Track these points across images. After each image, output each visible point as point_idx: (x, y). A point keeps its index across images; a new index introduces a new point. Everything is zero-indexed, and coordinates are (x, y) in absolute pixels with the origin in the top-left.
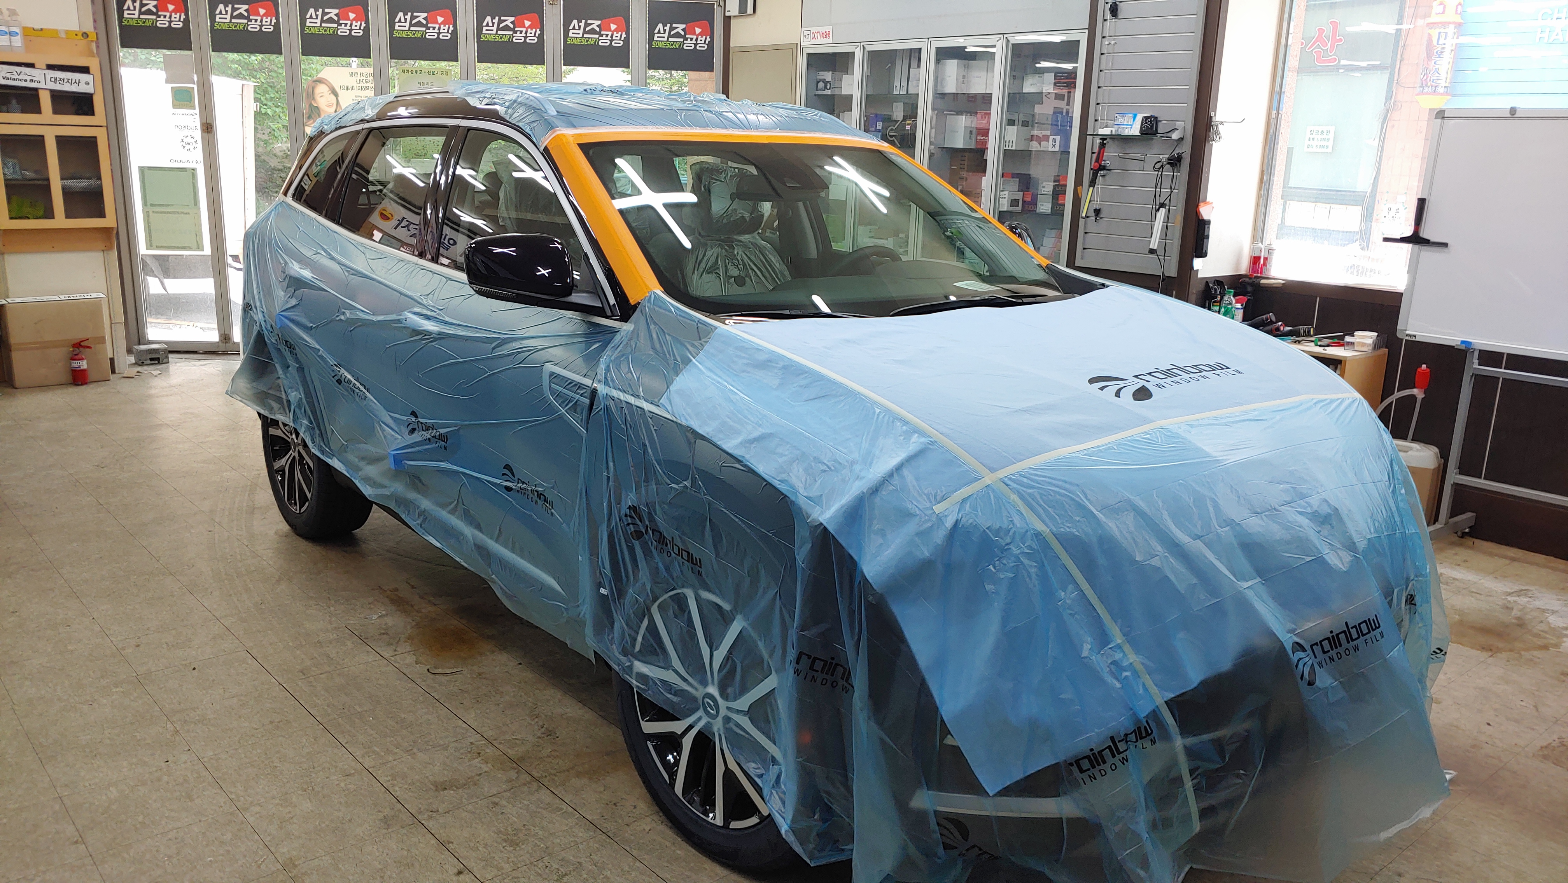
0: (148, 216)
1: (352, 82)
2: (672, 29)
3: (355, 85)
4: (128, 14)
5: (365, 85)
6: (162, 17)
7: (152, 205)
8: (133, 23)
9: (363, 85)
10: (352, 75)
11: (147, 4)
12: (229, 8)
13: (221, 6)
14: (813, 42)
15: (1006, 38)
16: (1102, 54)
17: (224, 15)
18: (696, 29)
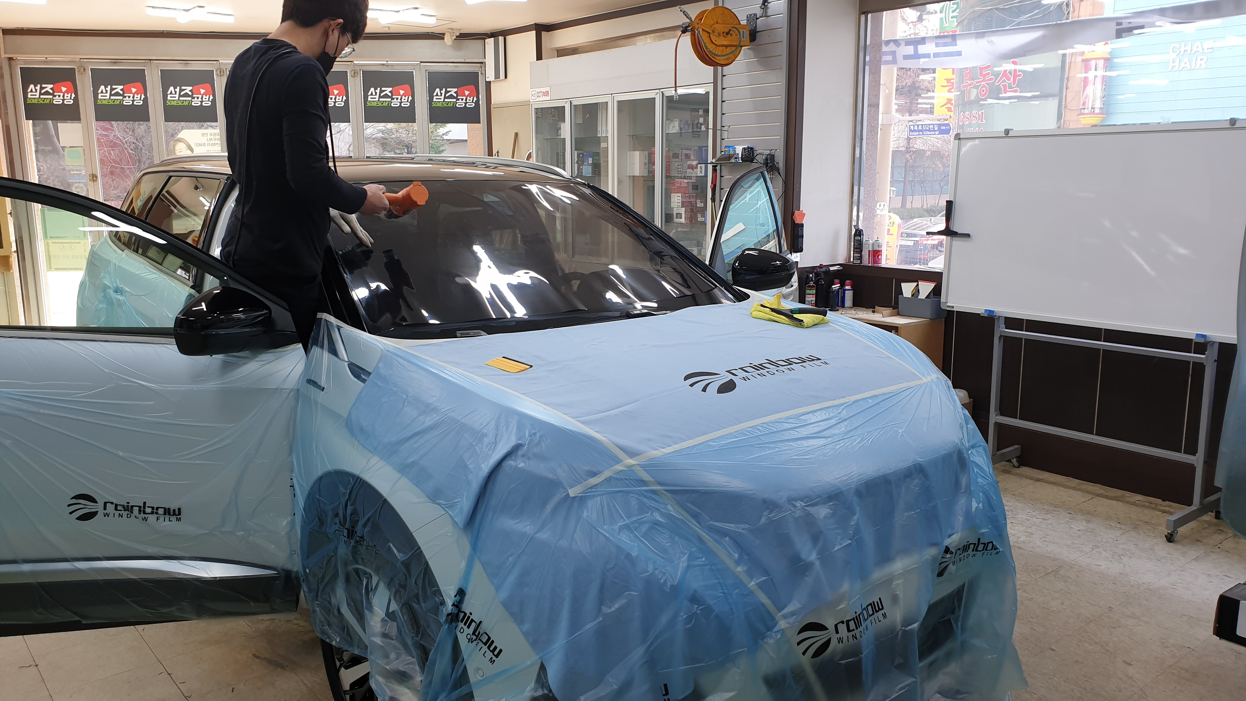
0: (48, 246)
1: (204, 140)
2: (446, 92)
3: (206, 142)
4: (31, 95)
5: (214, 142)
6: (57, 96)
7: (51, 237)
8: (35, 102)
9: (212, 142)
10: (203, 135)
11: (46, 87)
12: (109, 89)
13: (102, 87)
14: (538, 99)
15: (662, 92)
16: (723, 101)
17: (105, 94)
18: (466, 91)
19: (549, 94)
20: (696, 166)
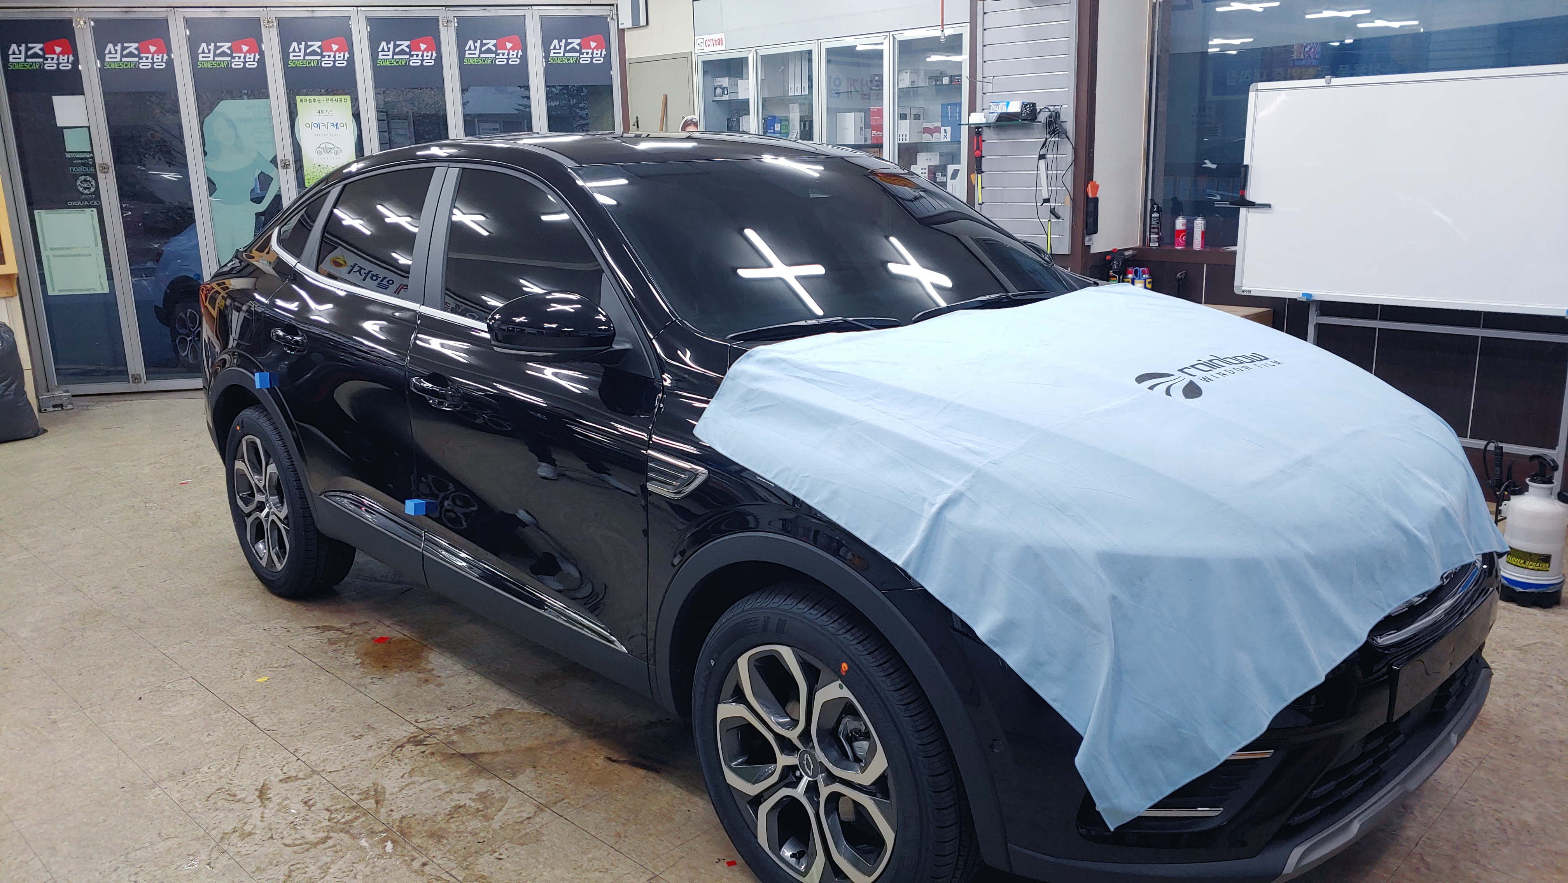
2: (567, 44)
4: (13, 59)
6: (49, 60)
7: (51, 249)
8: (20, 67)
11: (33, 48)
12: (119, 47)
13: (110, 46)
14: (707, 49)
15: (893, 35)
16: (984, 46)
17: (114, 54)
18: (591, 43)
19: (724, 42)
20: (937, 130)
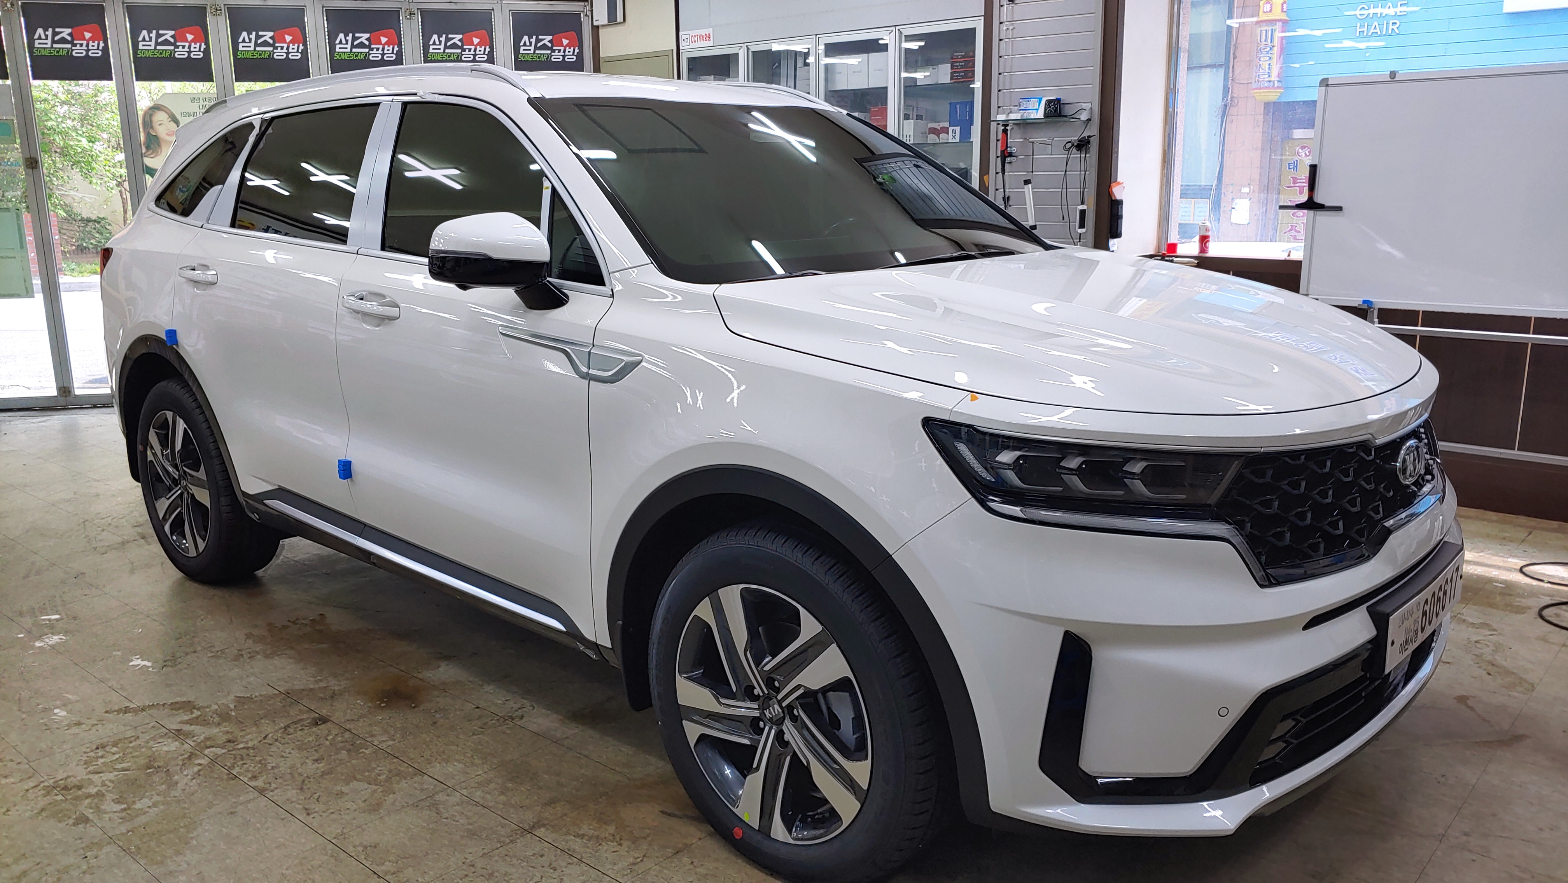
1: (194, 107)
2: (538, 40)
3: (198, 111)
10: (193, 100)
12: (50, 32)
13: (40, 31)
14: (693, 45)
15: (899, 30)
16: (1001, 40)
17: (45, 40)
18: (563, 40)
19: (711, 38)
20: (945, 130)
